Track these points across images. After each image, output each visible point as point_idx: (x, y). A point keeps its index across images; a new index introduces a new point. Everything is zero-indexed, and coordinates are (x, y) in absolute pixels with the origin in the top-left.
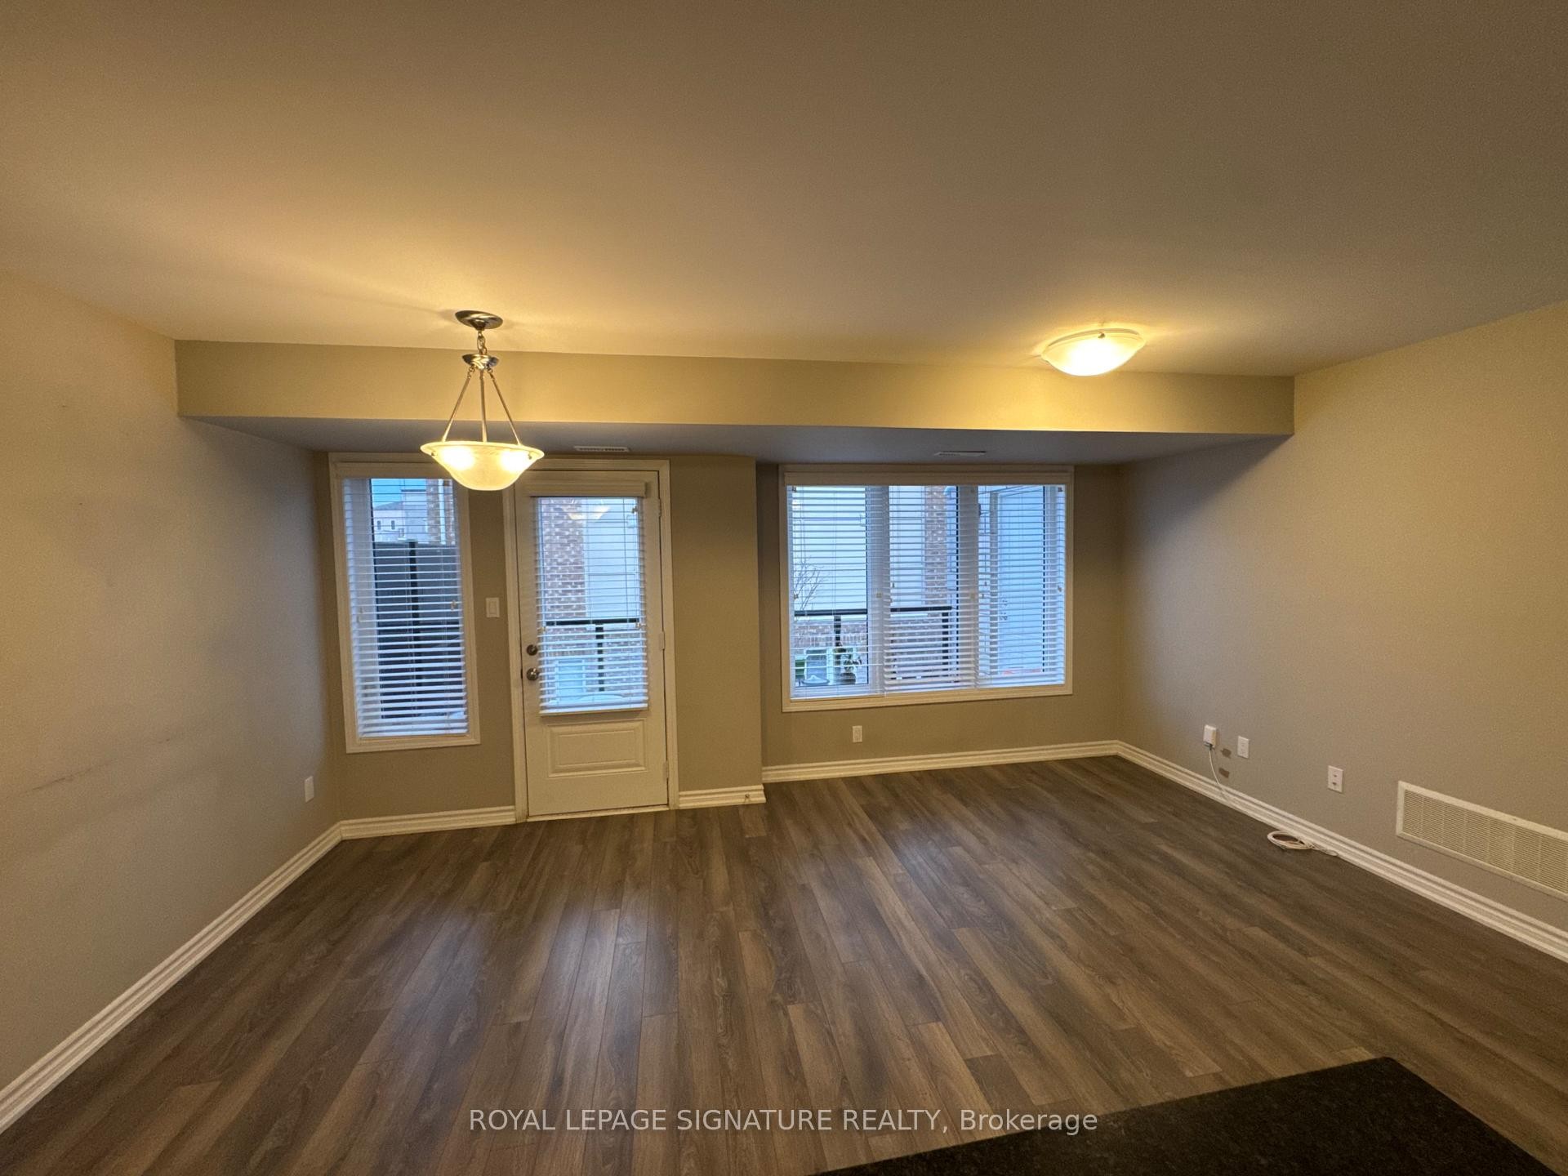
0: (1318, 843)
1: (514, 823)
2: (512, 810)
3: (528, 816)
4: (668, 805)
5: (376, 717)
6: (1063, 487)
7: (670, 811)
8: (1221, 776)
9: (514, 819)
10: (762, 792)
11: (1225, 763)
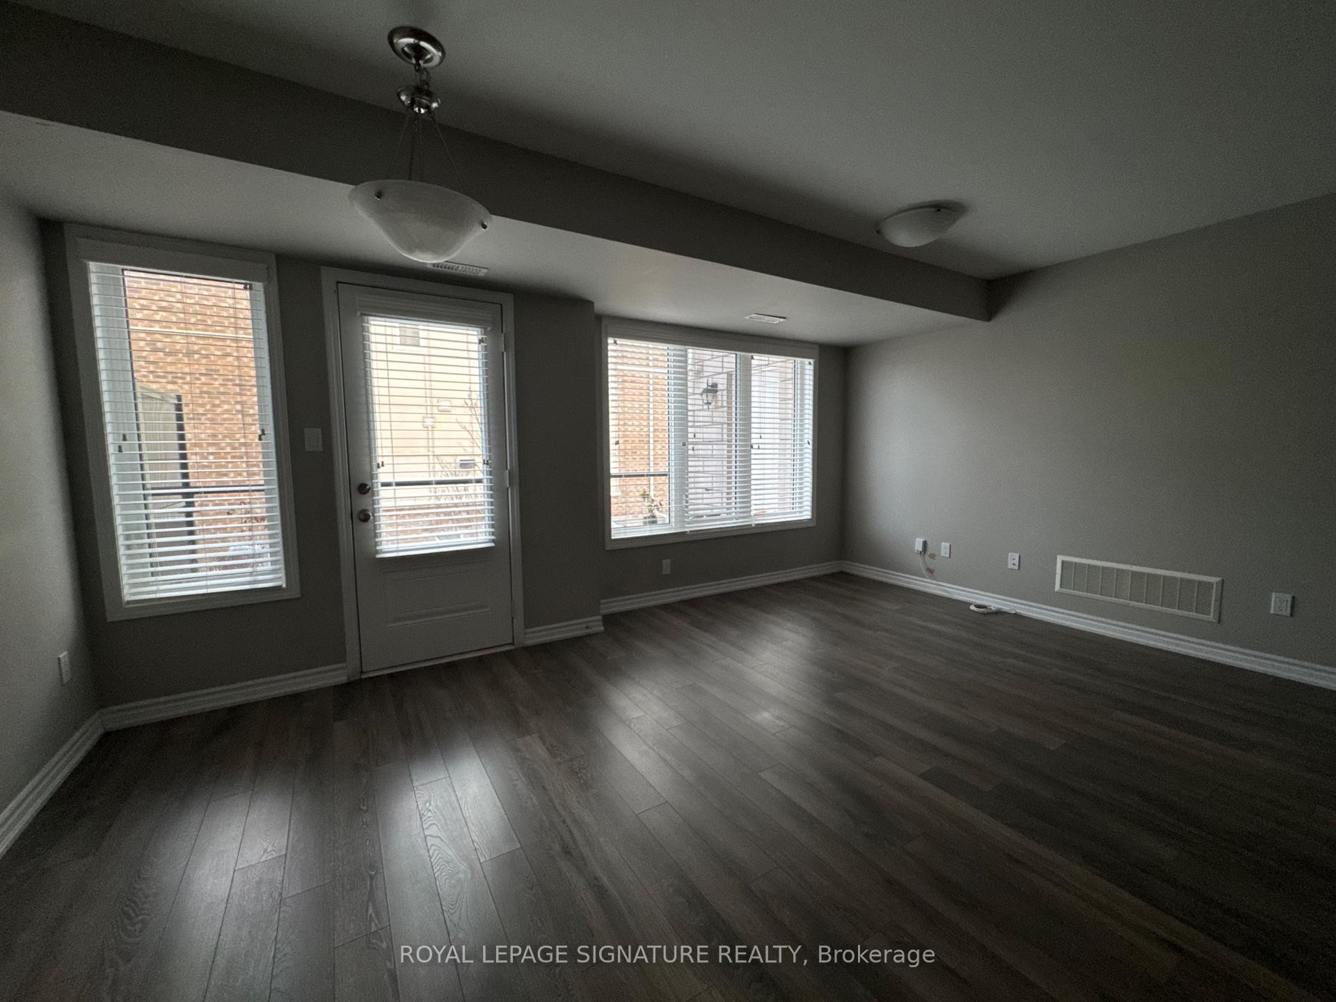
0: (1002, 607)
1: (346, 682)
2: (343, 668)
3: (362, 672)
4: (513, 644)
5: (144, 575)
6: (812, 361)
7: (515, 650)
8: (929, 574)
9: (346, 678)
10: (601, 623)
11: (931, 563)
